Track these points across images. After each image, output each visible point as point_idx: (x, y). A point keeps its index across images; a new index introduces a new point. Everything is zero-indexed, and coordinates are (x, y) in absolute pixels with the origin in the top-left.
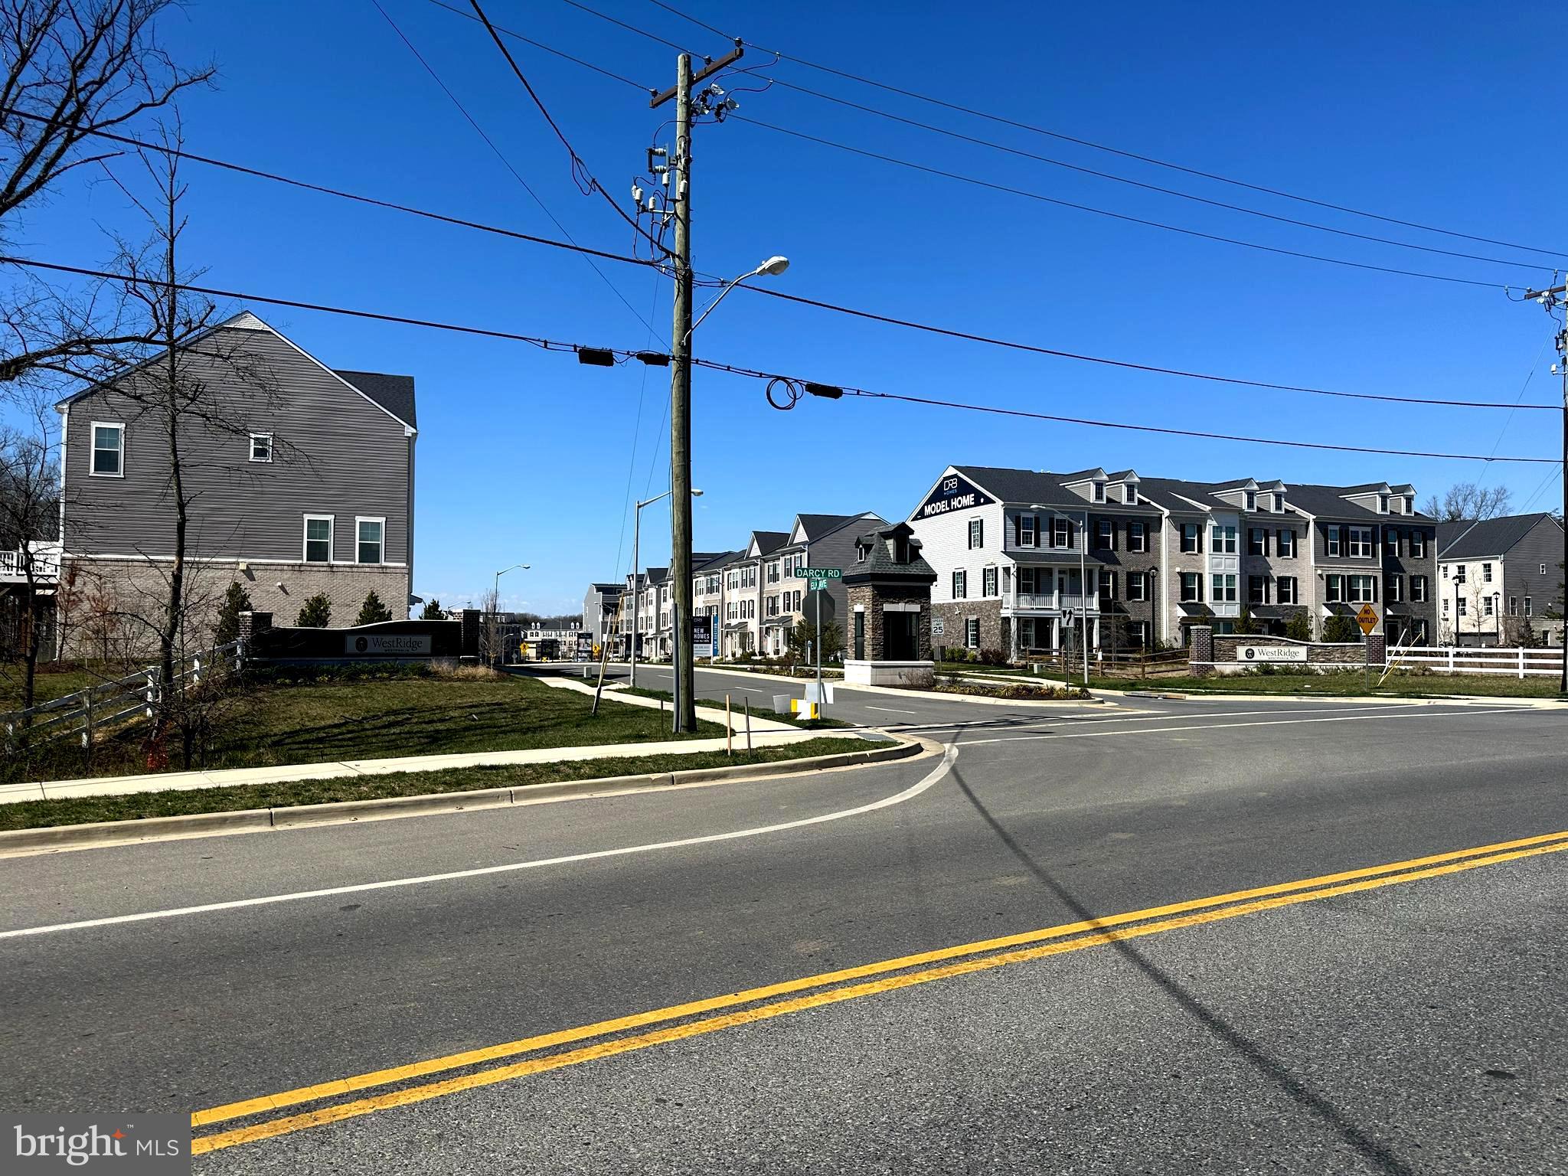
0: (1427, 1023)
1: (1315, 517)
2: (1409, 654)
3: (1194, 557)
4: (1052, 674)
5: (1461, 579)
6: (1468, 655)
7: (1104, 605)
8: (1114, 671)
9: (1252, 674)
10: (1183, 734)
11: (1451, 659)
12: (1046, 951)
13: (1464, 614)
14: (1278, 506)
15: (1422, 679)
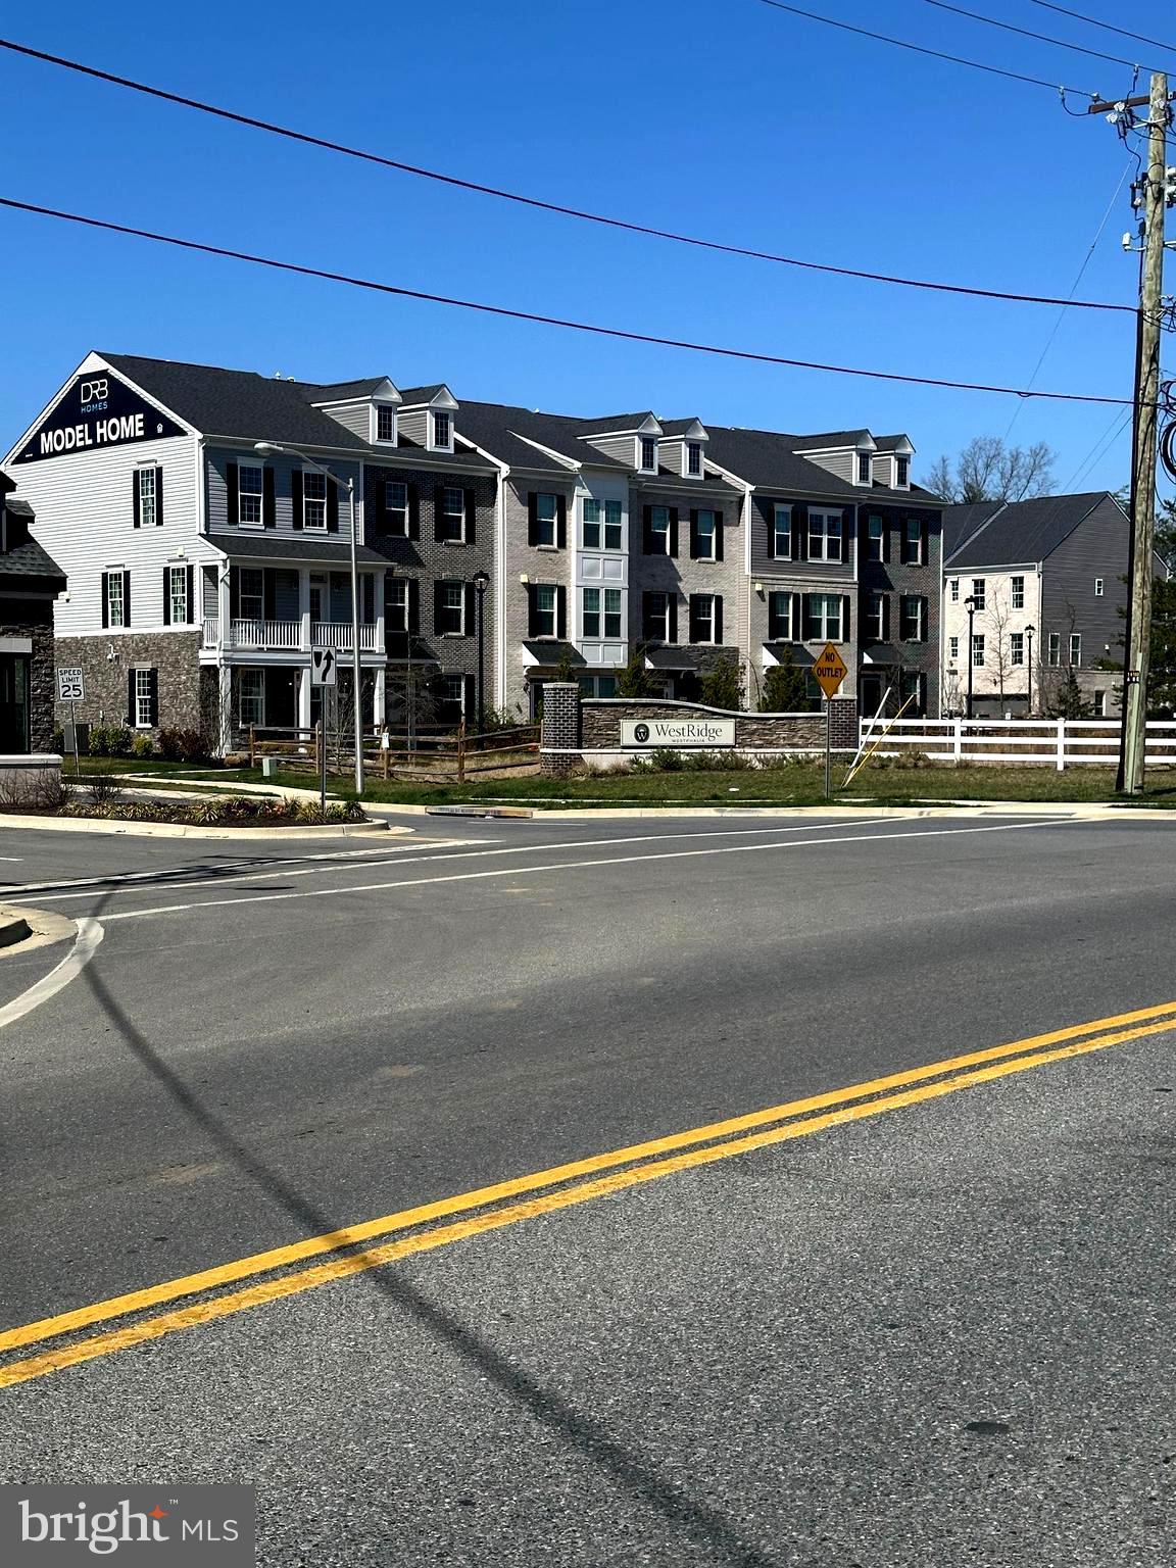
0: (882, 1354)
1: (753, 488)
2: (894, 731)
3: (552, 555)
4: (297, 778)
5: (978, 602)
6: (985, 732)
7: (394, 644)
8: (410, 769)
9: (644, 769)
10: (522, 880)
11: (958, 740)
12: (246, 1299)
13: (981, 663)
14: (694, 466)
15: (912, 774)
